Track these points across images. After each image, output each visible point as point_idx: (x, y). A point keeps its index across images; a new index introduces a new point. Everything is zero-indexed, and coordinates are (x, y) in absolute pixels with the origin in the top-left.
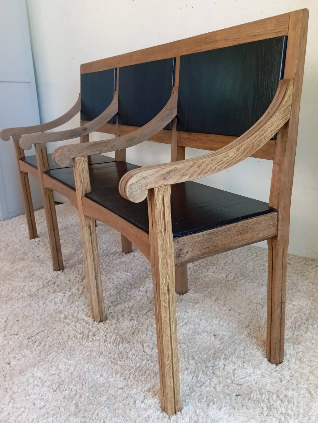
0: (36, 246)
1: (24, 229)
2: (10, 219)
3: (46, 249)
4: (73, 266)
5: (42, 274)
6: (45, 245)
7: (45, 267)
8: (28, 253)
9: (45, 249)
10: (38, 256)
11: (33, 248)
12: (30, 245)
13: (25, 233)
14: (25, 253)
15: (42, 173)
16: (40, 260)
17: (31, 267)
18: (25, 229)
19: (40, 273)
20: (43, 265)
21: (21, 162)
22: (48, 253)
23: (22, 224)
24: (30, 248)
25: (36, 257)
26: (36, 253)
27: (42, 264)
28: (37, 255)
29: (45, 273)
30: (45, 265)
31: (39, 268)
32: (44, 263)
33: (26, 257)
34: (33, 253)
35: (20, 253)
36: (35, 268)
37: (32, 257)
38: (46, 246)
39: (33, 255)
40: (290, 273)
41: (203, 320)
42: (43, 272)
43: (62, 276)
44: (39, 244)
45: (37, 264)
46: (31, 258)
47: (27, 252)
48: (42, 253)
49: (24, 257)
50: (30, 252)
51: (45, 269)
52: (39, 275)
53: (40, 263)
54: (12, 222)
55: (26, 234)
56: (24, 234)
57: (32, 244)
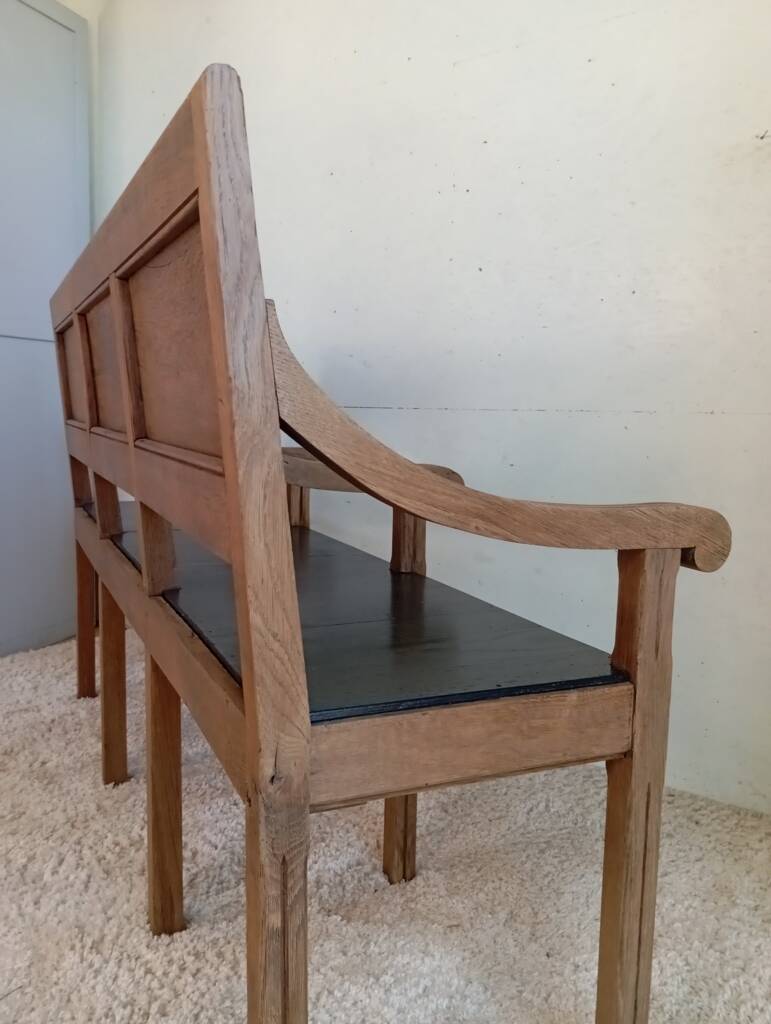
0: (43, 736)
1: (20, 689)
3: (67, 744)
5: (46, 813)
6: (66, 733)
7: (56, 793)
8: (18, 753)
9: (63, 744)
10: (44, 763)
12: (27, 730)
13: (20, 698)
14: (12, 751)
16: (45, 773)
17: (21, 791)
18: (23, 688)
19: (39, 811)
20: (51, 786)
22: (70, 755)
23: (16, 675)
24: (27, 739)
25: (36, 765)
26: (39, 754)
27: (49, 783)
28: (41, 759)
29: (52, 811)
30: (57, 787)
31: (39, 795)
32: (56, 782)
33: (12, 764)
34: (32, 753)
36: (29, 794)
37: (28, 765)
38: (69, 736)
39: (31, 758)
40: (701, 849)
41: (475, 984)
42: (49, 809)
44: (50, 730)
45: (36, 784)
46: (24, 767)
47: (16, 749)
48: (54, 756)
49: (7, 761)
50: (24, 748)
51: (55, 800)
52: (36, 816)
53: (45, 782)
55: (22, 702)
56: (18, 702)
57: (33, 727)
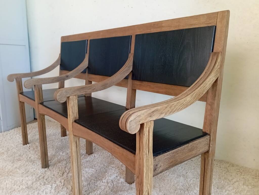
0: (28, 150)
2: (8, 131)
3: (35, 152)
4: (55, 164)
5: (34, 171)
7: (36, 165)
8: (23, 155)
9: (34, 152)
10: (30, 157)
11: (26, 151)
12: (23, 149)
13: (19, 140)
14: (21, 155)
15: (38, 104)
16: (31, 160)
17: (26, 165)
19: (32, 170)
20: (34, 164)
21: (20, 95)
22: (37, 155)
24: (24, 151)
25: (28, 158)
26: (28, 155)
27: (33, 163)
28: (29, 156)
29: (36, 170)
30: (36, 164)
31: (32, 166)
32: (35, 162)
33: (22, 158)
34: (26, 155)
35: (18, 155)
36: (29, 166)
37: (26, 158)
39: (26, 157)
42: (35, 170)
43: (48, 172)
44: (30, 149)
45: (30, 163)
46: (25, 159)
47: (22, 154)
48: (33, 155)
49: (20, 158)
50: (24, 154)
51: (36, 167)
52: (32, 172)
53: (32, 163)
54: (9, 133)
56: (19, 142)
57: (25, 148)
